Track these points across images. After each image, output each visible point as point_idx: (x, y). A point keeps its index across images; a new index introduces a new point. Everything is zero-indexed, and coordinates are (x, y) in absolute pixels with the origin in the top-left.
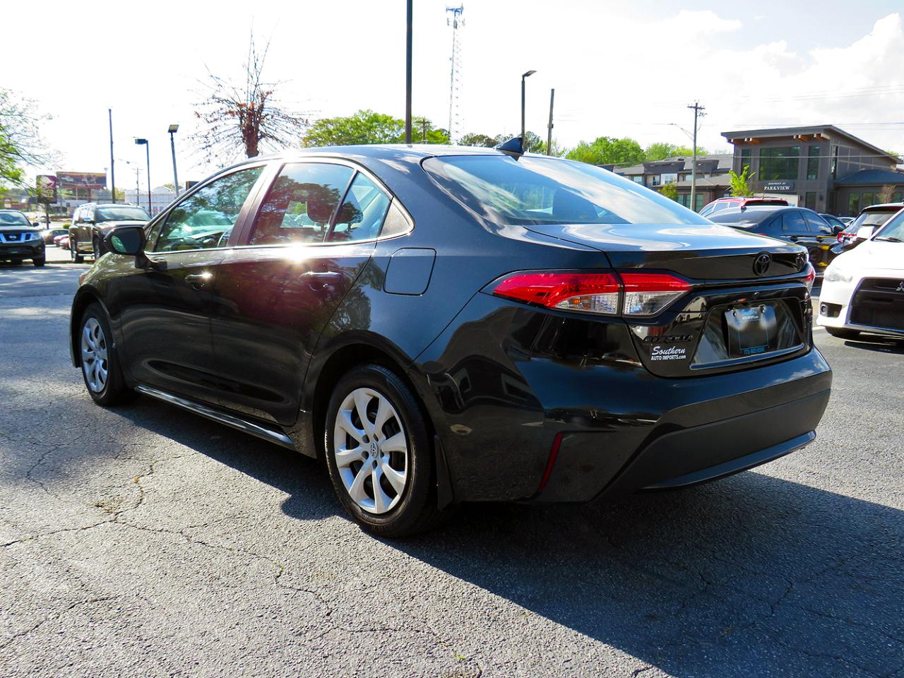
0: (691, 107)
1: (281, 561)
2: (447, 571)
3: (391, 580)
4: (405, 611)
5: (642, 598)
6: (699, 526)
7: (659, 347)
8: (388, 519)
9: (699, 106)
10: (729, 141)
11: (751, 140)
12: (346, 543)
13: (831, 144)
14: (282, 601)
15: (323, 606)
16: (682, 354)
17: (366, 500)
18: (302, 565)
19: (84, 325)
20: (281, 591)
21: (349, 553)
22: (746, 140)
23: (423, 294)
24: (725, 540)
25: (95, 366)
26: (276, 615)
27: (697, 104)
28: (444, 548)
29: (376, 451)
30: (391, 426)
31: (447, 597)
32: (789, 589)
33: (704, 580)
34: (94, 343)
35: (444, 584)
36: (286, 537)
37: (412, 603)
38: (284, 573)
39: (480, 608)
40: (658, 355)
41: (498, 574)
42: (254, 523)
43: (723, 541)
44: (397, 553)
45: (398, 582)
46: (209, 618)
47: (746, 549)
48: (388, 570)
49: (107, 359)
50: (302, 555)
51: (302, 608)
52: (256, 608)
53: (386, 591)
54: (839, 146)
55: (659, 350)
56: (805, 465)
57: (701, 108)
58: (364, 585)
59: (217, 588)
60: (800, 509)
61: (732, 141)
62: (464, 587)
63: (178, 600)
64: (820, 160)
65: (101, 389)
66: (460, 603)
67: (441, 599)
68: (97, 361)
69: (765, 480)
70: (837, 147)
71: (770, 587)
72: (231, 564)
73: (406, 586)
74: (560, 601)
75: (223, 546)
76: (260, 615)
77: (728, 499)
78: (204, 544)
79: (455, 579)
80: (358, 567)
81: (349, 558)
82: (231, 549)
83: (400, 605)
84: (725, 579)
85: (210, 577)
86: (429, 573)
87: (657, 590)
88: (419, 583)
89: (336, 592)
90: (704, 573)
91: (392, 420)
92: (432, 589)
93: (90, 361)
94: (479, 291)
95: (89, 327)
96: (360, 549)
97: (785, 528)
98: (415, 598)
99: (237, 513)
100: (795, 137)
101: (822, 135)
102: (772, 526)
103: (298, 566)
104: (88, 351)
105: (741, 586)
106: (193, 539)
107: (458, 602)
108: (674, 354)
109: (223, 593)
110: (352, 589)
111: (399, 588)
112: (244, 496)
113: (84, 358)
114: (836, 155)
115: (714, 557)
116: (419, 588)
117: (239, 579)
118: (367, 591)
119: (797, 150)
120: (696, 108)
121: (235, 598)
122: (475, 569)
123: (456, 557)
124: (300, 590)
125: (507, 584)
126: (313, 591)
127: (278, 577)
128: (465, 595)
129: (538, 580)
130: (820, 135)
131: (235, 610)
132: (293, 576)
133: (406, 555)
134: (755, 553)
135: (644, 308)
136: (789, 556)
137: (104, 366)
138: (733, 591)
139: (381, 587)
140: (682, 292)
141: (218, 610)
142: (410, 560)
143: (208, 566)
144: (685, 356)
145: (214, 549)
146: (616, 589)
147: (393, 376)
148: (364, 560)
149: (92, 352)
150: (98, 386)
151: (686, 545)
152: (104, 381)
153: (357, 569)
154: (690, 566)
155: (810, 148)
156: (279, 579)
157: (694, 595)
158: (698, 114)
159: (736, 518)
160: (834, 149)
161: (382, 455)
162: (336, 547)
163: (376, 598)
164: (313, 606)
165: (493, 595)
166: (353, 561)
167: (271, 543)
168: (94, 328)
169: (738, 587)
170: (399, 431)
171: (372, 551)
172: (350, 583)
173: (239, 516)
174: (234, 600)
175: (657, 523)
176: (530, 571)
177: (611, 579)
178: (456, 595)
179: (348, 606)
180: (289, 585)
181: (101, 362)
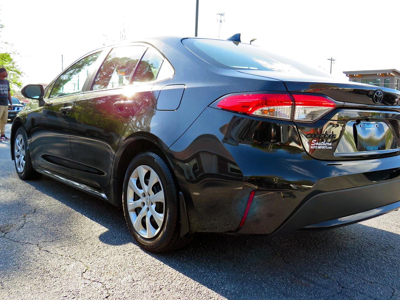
0: (329, 59)
1: (88, 264)
2: (184, 274)
3: (150, 278)
4: (155, 297)
5: (302, 296)
6: (336, 253)
7: (316, 141)
8: (154, 242)
9: (333, 59)
10: (347, 76)
11: (357, 75)
12: (129, 254)
13: (395, 78)
14: (81, 288)
15: (105, 292)
16: (330, 146)
17: (143, 230)
18: (100, 266)
19: (16, 138)
20: (83, 281)
21: (129, 260)
22: (355, 75)
23: (176, 110)
24: (352, 262)
25: (20, 159)
26: (75, 296)
27: (332, 58)
28: (185, 260)
29: (149, 202)
30: (157, 187)
31: (182, 289)
32: (393, 293)
33: (340, 285)
34: (20, 148)
35: (181, 282)
36: (95, 250)
37: (160, 292)
38: (88, 270)
39: (200, 298)
40: (315, 145)
41: (215, 277)
42: (80, 241)
43: (351, 263)
44: (157, 261)
45: (154, 279)
46: (34, 296)
47: (364, 268)
48: (150, 271)
49: (25, 155)
50: (101, 260)
51: (92, 293)
52: (64, 291)
53: (145, 284)
54: (399, 79)
55: (316, 142)
56: (394, 222)
57: (334, 60)
58: (133, 280)
59: (45, 278)
60: (394, 245)
61: (348, 75)
62: (193, 284)
63: (20, 284)
64: (390, 85)
65: (22, 170)
66: (189, 293)
67: (178, 290)
68: (21, 157)
69: (372, 229)
70: (398, 80)
71: (381, 292)
72: (59, 264)
73: (158, 281)
74: (251, 295)
75: (58, 253)
76: (65, 296)
77: (352, 239)
78: (48, 251)
79: (188, 279)
80: (132, 269)
81: (128, 263)
82: (62, 255)
83: (152, 293)
84: (353, 286)
85: (44, 271)
86: (173, 274)
87: (311, 290)
88: (167, 280)
89: (115, 283)
90: (340, 281)
91: (157, 184)
92: (173, 284)
93: (18, 156)
94: (208, 106)
95: (18, 139)
96: (136, 259)
97: (387, 256)
98: (162, 289)
99: (72, 235)
100: (378, 74)
101: (391, 74)
102: (379, 255)
103: (97, 266)
104: (18, 152)
105: (363, 290)
106: (43, 248)
107: (188, 293)
108: (325, 146)
109: (48, 281)
110: (125, 282)
111: (154, 283)
112: (80, 226)
113: (16, 155)
114: (398, 83)
115: (346, 272)
116: (166, 283)
117: (60, 273)
118: (134, 284)
119: (379, 81)
120: (331, 60)
121: (54, 285)
122: (202, 273)
123: (192, 265)
124: (94, 281)
125: (220, 283)
126: (102, 282)
127: (84, 273)
128: (193, 289)
129: (239, 281)
130: (390, 73)
131: (51, 292)
132: (92, 273)
133: (162, 263)
134: (370, 270)
135: (306, 117)
136: (390, 273)
137: (24, 159)
138: (358, 293)
139: (143, 282)
140: (331, 108)
141: (41, 291)
142: (164, 266)
143: (46, 264)
144: (331, 147)
145: (52, 255)
146: (286, 289)
147: (158, 158)
148: (137, 265)
149: (19, 152)
150: (21, 169)
151: (328, 263)
152: (24, 167)
153: (131, 270)
154: (331, 277)
155: (385, 79)
156: (84, 274)
157: (334, 295)
158: (332, 63)
159: (357, 249)
160: (396, 80)
161: (152, 204)
162: (123, 257)
163: (138, 288)
164: (99, 291)
165: (210, 290)
166: (130, 265)
167: (85, 253)
168: (20, 140)
169: (361, 291)
170: (161, 189)
171: (143, 260)
172: (125, 278)
173: (73, 237)
174: (53, 285)
175: (311, 250)
176: (234, 276)
177: (283, 283)
178: (187, 289)
179: (121, 292)
180: (89, 278)
181: (23, 157)
